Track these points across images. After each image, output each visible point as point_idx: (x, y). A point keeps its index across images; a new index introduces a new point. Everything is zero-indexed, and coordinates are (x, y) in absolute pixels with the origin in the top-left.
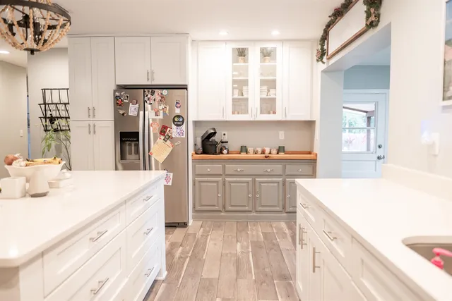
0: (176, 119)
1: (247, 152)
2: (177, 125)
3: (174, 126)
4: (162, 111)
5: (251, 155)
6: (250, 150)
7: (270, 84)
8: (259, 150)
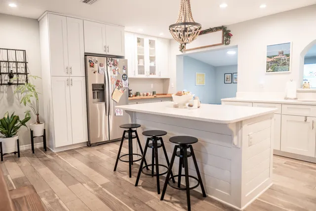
0: (124, 76)
1: (140, 95)
2: (124, 80)
3: (123, 81)
4: (117, 72)
5: (142, 97)
6: (141, 94)
7: (152, 59)
8: (146, 94)
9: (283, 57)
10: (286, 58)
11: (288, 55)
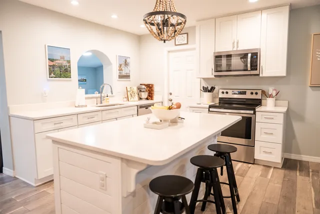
9: (65, 63)
10: (68, 64)
11: (69, 62)
